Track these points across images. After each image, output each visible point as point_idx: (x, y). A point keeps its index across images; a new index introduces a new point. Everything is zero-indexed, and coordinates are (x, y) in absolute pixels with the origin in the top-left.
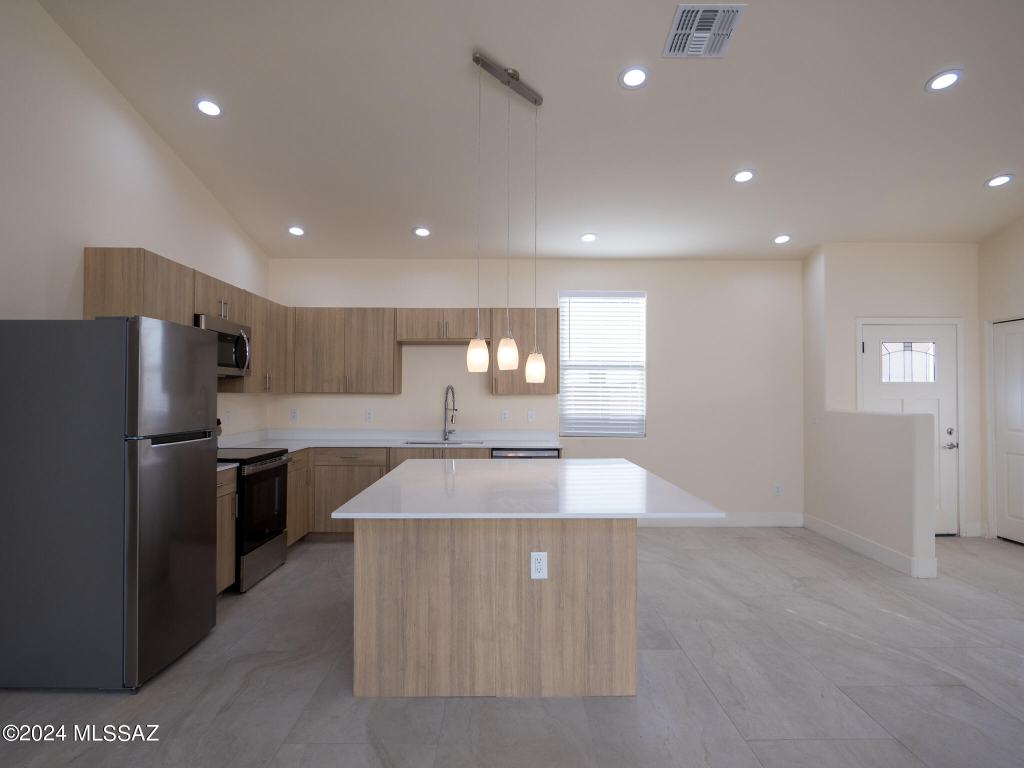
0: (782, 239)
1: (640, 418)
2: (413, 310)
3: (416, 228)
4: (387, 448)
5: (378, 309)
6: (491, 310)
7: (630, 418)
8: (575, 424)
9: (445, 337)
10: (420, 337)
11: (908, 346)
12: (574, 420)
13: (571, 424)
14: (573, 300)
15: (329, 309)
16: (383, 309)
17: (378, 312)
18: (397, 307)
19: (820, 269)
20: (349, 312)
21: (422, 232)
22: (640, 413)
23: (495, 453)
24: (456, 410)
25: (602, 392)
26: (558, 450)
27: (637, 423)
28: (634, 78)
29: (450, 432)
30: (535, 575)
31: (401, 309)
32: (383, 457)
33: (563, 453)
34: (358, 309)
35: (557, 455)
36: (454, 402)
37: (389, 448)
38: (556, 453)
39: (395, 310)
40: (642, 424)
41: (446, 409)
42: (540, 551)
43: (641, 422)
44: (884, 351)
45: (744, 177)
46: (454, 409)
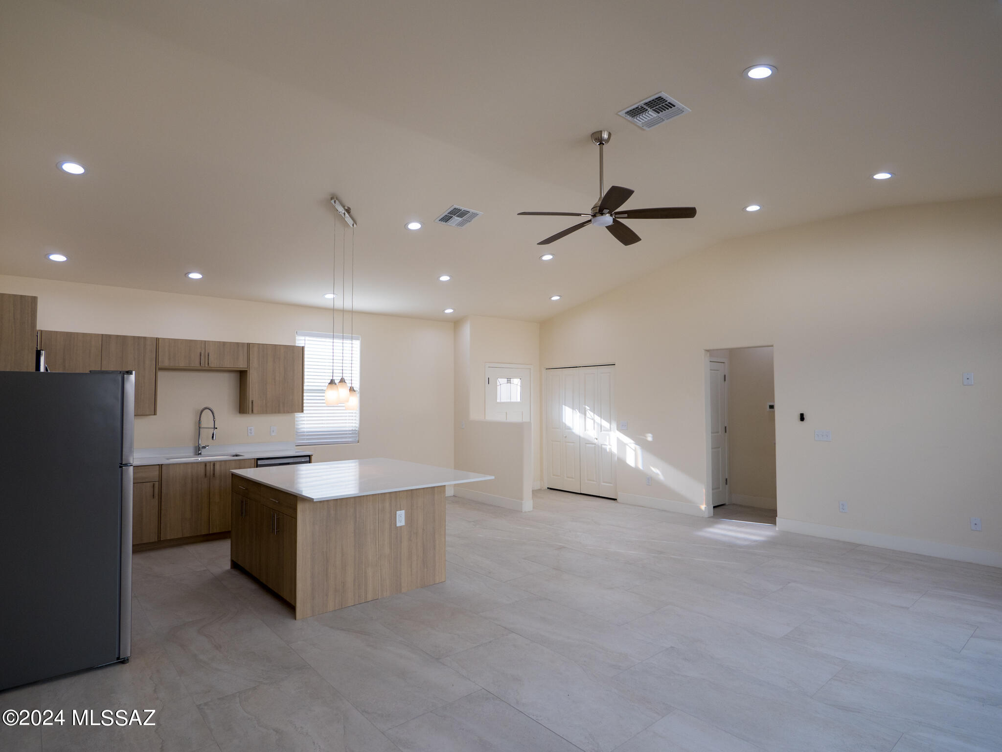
0: (449, 311)
1: (354, 429)
2: (176, 341)
3: (189, 273)
4: (159, 465)
5: (139, 338)
6: (249, 345)
7: (347, 429)
8: (307, 435)
9: (206, 366)
10: (182, 364)
11: (509, 381)
12: (307, 432)
13: (304, 435)
14: (307, 338)
15: (84, 335)
16: (145, 338)
17: (139, 341)
18: (159, 337)
19: (467, 331)
20: (106, 339)
21: (195, 276)
22: (354, 425)
23: (260, 462)
24: (216, 428)
25: (327, 410)
26: (309, 456)
27: (351, 432)
28: (414, 226)
29: (204, 447)
30: (398, 524)
31: (164, 339)
32: (156, 473)
33: (313, 458)
34: (118, 336)
35: (308, 460)
36: (214, 421)
37: (162, 465)
38: (307, 459)
39: (157, 339)
40: (355, 433)
41: (200, 428)
42: (401, 510)
43: (353, 432)
44: (498, 384)
45: (445, 278)
46: (214, 428)
